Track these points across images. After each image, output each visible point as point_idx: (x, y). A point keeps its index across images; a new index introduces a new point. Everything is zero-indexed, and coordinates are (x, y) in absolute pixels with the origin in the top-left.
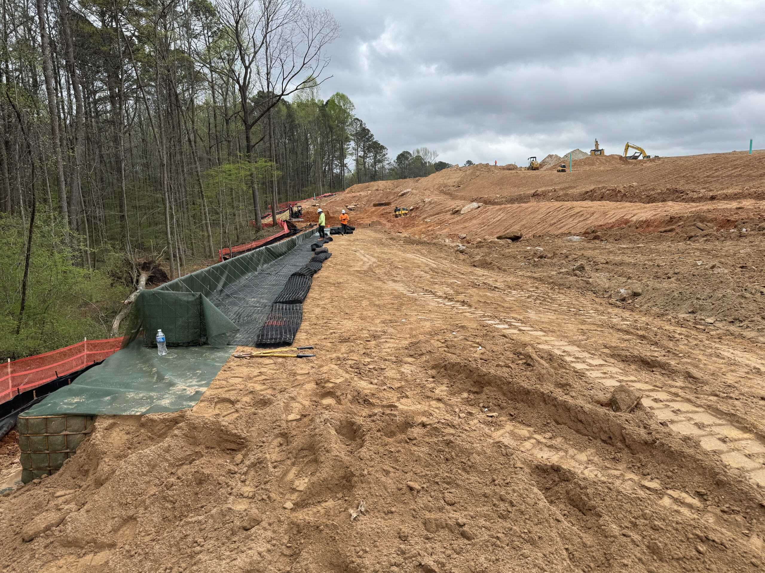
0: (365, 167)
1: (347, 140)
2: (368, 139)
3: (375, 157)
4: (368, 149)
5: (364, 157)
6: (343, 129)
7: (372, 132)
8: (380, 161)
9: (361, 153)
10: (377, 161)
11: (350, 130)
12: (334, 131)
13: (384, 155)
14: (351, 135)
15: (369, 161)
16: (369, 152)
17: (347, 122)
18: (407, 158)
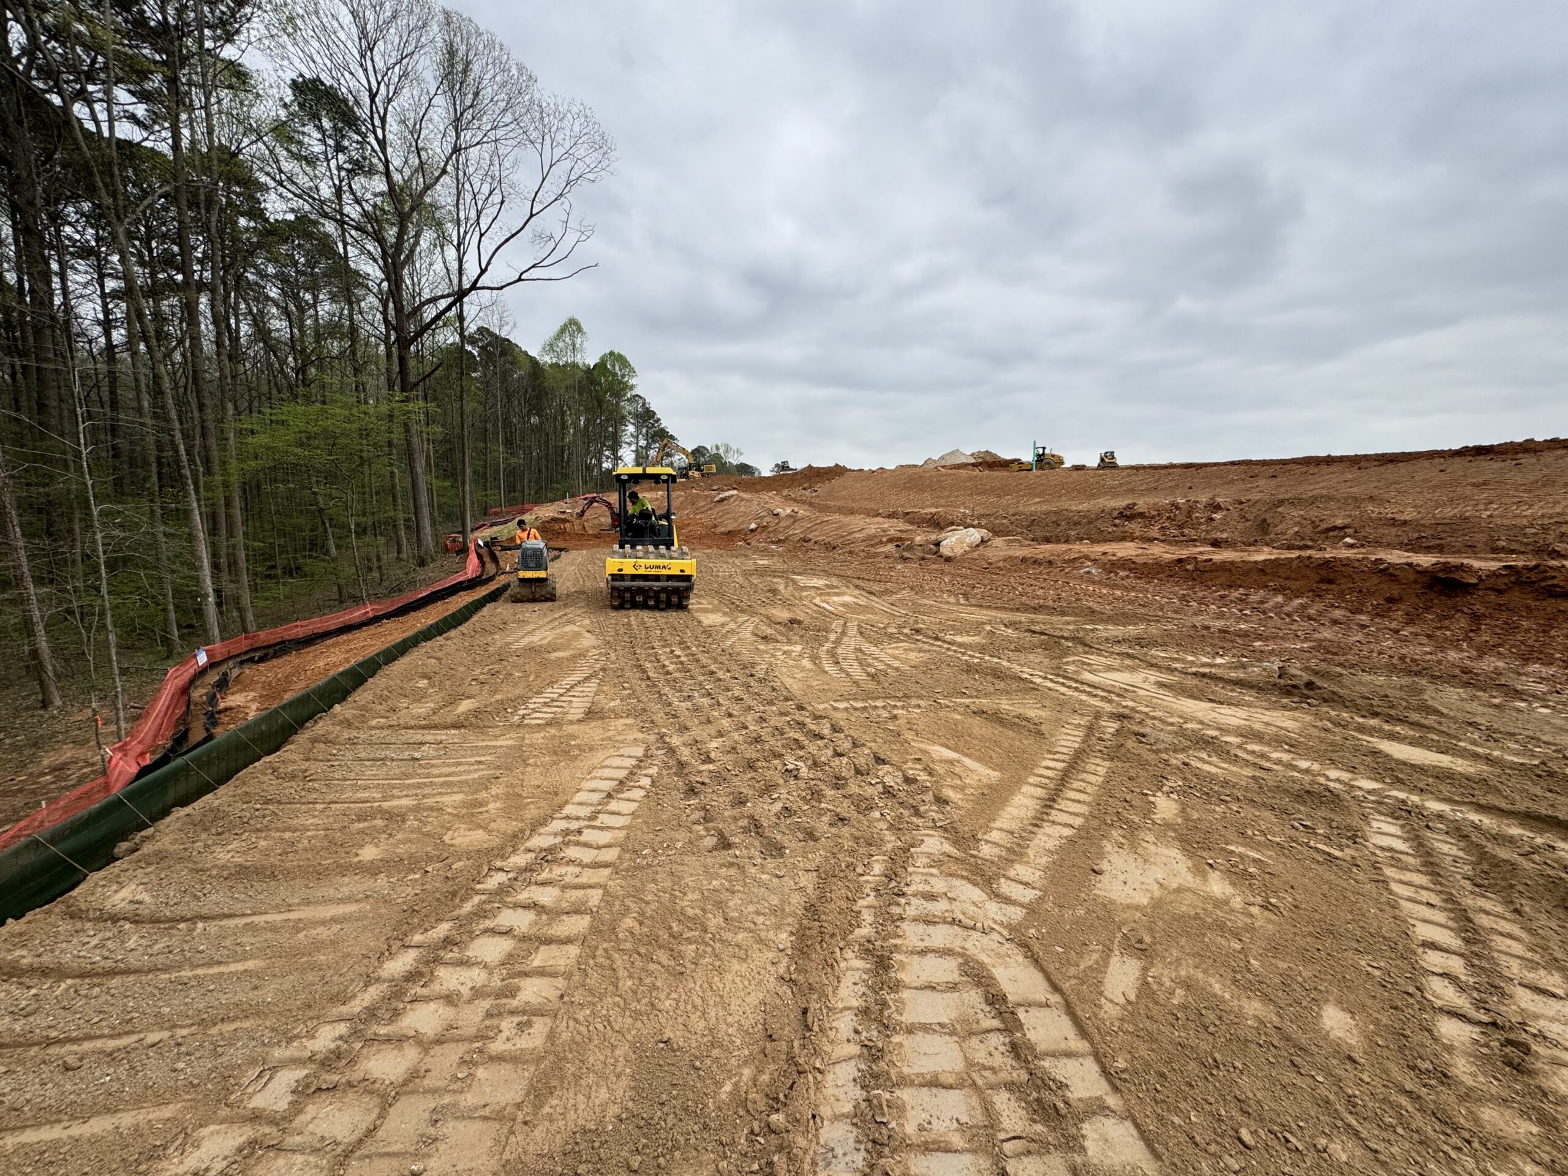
1: (623, 421)
2: (653, 424)
4: (652, 438)
5: (648, 447)
6: (617, 406)
7: (658, 415)
9: (643, 443)
11: (627, 408)
14: (630, 416)
16: (654, 442)
17: (624, 397)
18: (703, 455)
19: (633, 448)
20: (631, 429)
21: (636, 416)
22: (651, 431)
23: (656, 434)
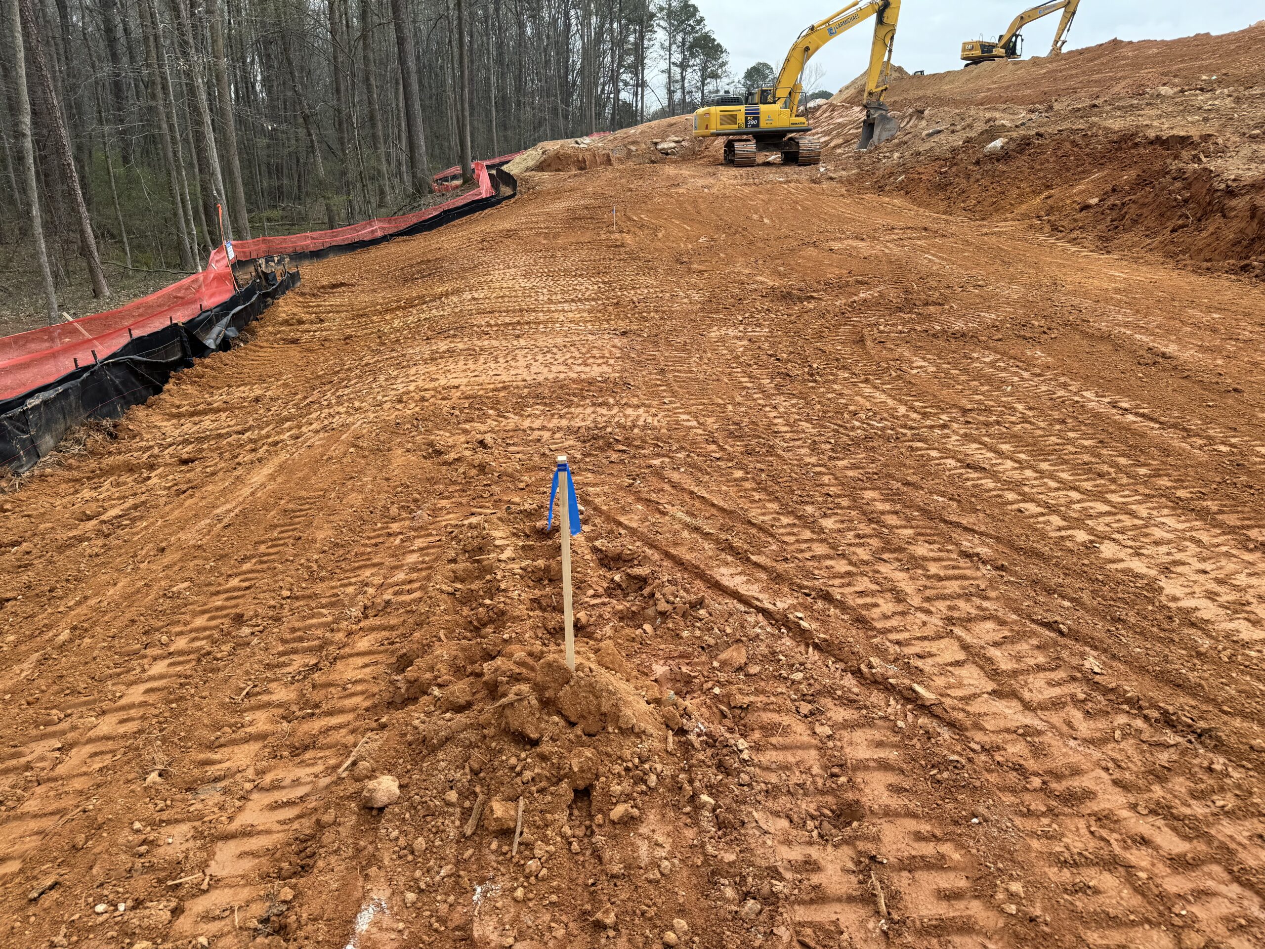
0: (683, 88)
1: (651, 27)
2: (693, 28)
3: (704, 69)
4: (691, 48)
5: (683, 66)
7: (701, 13)
8: (715, 76)
9: (677, 57)
10: (708, 75)
13: (723, 65)
15: (693, 76)
16: (693, 55)
18: (765, 77)
19: (664, 65)
20: (661, 35)
21: (671, 14)
22: (690, 38)
23: (696, 43)
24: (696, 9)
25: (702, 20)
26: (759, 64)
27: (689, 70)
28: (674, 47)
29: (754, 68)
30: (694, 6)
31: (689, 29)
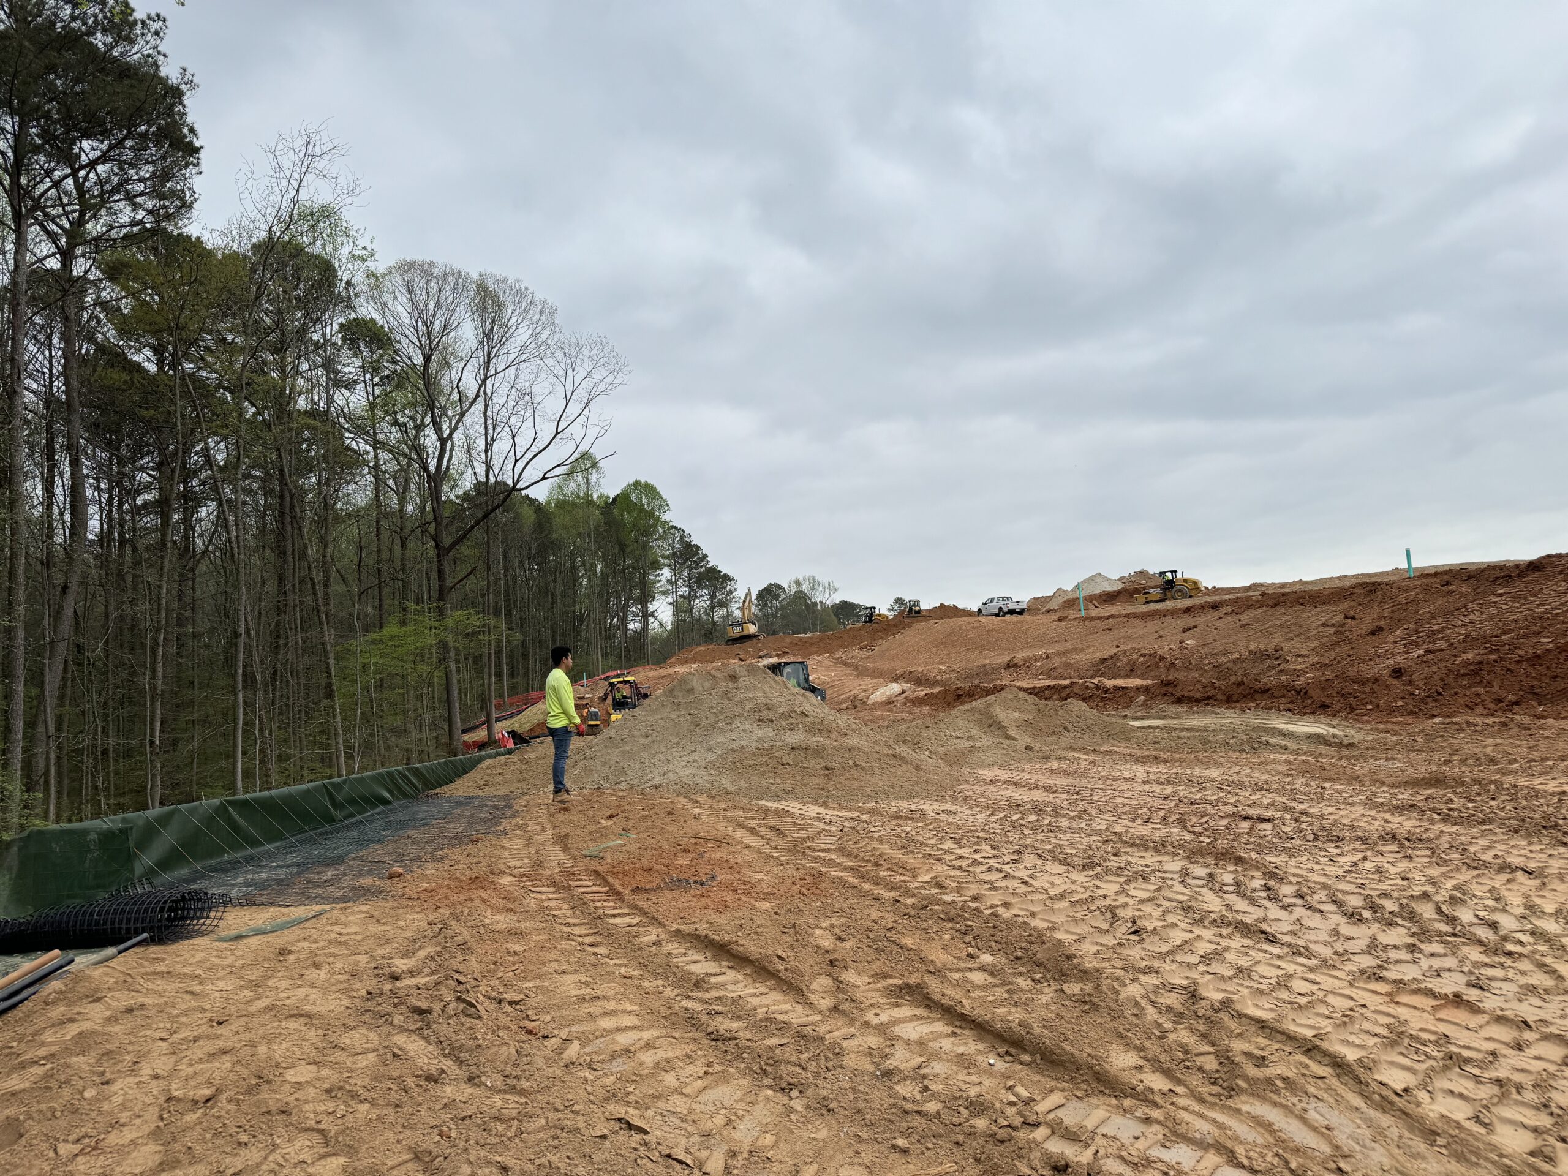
0: (691, 616)
1: (656, 566)
3: (712, 596)
6: (646, 547)
7: (704, 550)
8: (722, 604)
9: (683, 590)
10: (716, 605)
11: (661, 548)
12: (628, 550)
13: (731, 592)
14: (663, 556)
15: (701, 603)
16: (701, 587)
17: (654, 533)
19: (670, 600)
20: (666, 573)
21: (673, 555)
22: (695, 573)
23: (702, 576)
24: (698, 548)
25: (705, 556)
26: (771, 585)
27: (697, 601)
28: (680, 583)
29: (765, 590)
30: (696, 546)
31: (693, 565)
